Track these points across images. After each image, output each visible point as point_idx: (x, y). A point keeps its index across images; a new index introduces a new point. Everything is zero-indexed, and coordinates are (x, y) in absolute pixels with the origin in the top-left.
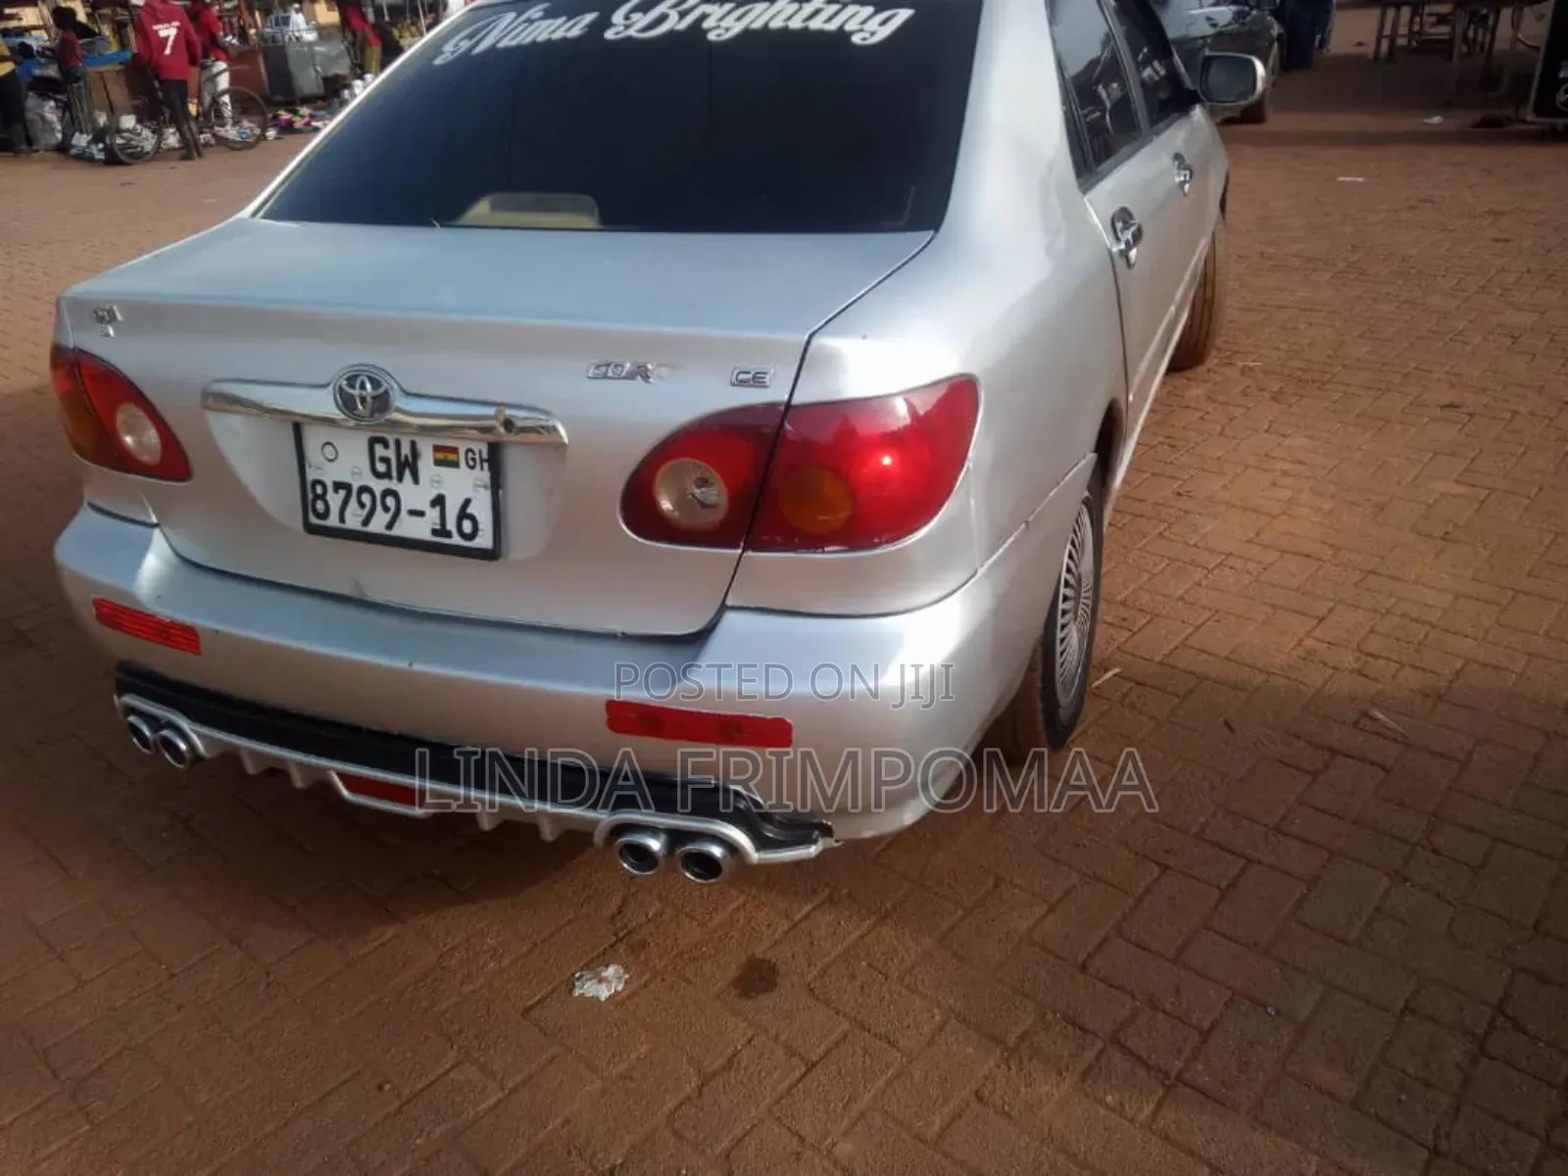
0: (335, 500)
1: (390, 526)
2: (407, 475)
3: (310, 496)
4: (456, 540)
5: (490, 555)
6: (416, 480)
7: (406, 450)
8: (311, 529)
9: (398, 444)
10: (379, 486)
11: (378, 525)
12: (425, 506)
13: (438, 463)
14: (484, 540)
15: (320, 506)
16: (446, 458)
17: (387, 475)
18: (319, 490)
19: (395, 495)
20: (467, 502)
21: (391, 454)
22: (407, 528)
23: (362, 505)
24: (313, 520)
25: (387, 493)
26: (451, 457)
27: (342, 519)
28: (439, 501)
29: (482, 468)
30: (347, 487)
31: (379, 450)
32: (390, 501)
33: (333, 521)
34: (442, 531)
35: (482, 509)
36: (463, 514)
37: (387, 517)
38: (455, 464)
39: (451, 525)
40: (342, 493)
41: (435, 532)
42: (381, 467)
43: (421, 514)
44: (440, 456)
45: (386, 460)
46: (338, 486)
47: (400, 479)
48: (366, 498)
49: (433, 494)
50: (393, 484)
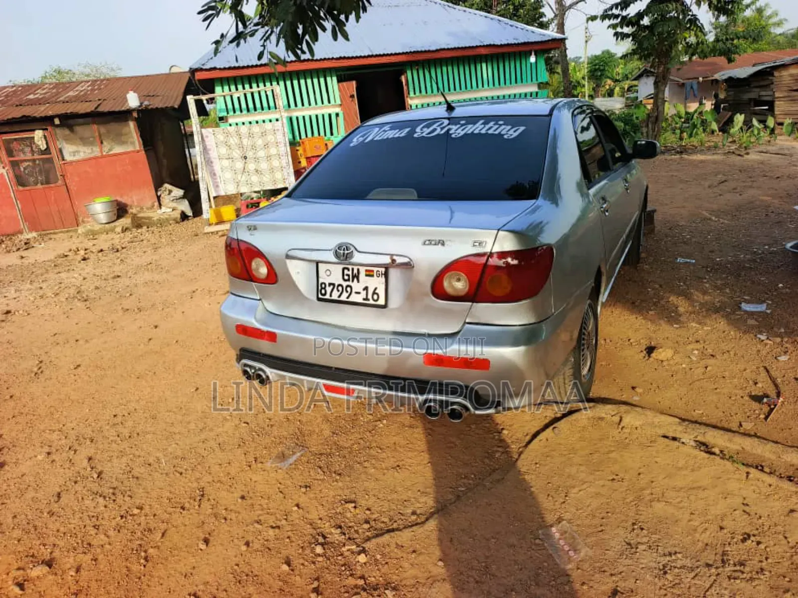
0: (329, 289)
1: (348, 298)
2: (355, 280)
3: (320, 288)
4: (371, 302)
5: (385, 306)
6: (358, 281)
7: (355, 271)
8: (319, 299)
9: (353, 269)
10: (345, 284)
11: (344, 297)
12: (361, 290)
13: (367, 275)
14: (382, 302)
15: (323, 291)
16: (369, 274)
17: (348, 280)
18: (323, 286)
19: (351, 287)
20: (376, 289)
21: (350, 273)
22: (354, 298)
23: (338, 291)
24: (320, 296)
25: (348, 286)
26: (372, 273)
27: (331, 296)
28: (366, 289)
29: (382, 277)
30: (334, 285)
31: (346, 272)
32: (349, 289)
33: (327, 297)
34: (366, 299)
35: (381, 292)
36: (374, 293)
37: (347, 295)
38: (372, 276)
39: (370, 297)
40: (332, 287)
41: (364, 299)
42: (346, 278)
43: (359, 293)
44: (368, 273)
45: (348, 275)
46: (330, 284)
47: (353, 281)
48: (340, 288)
49: (364, 286)
50: (350, 283)
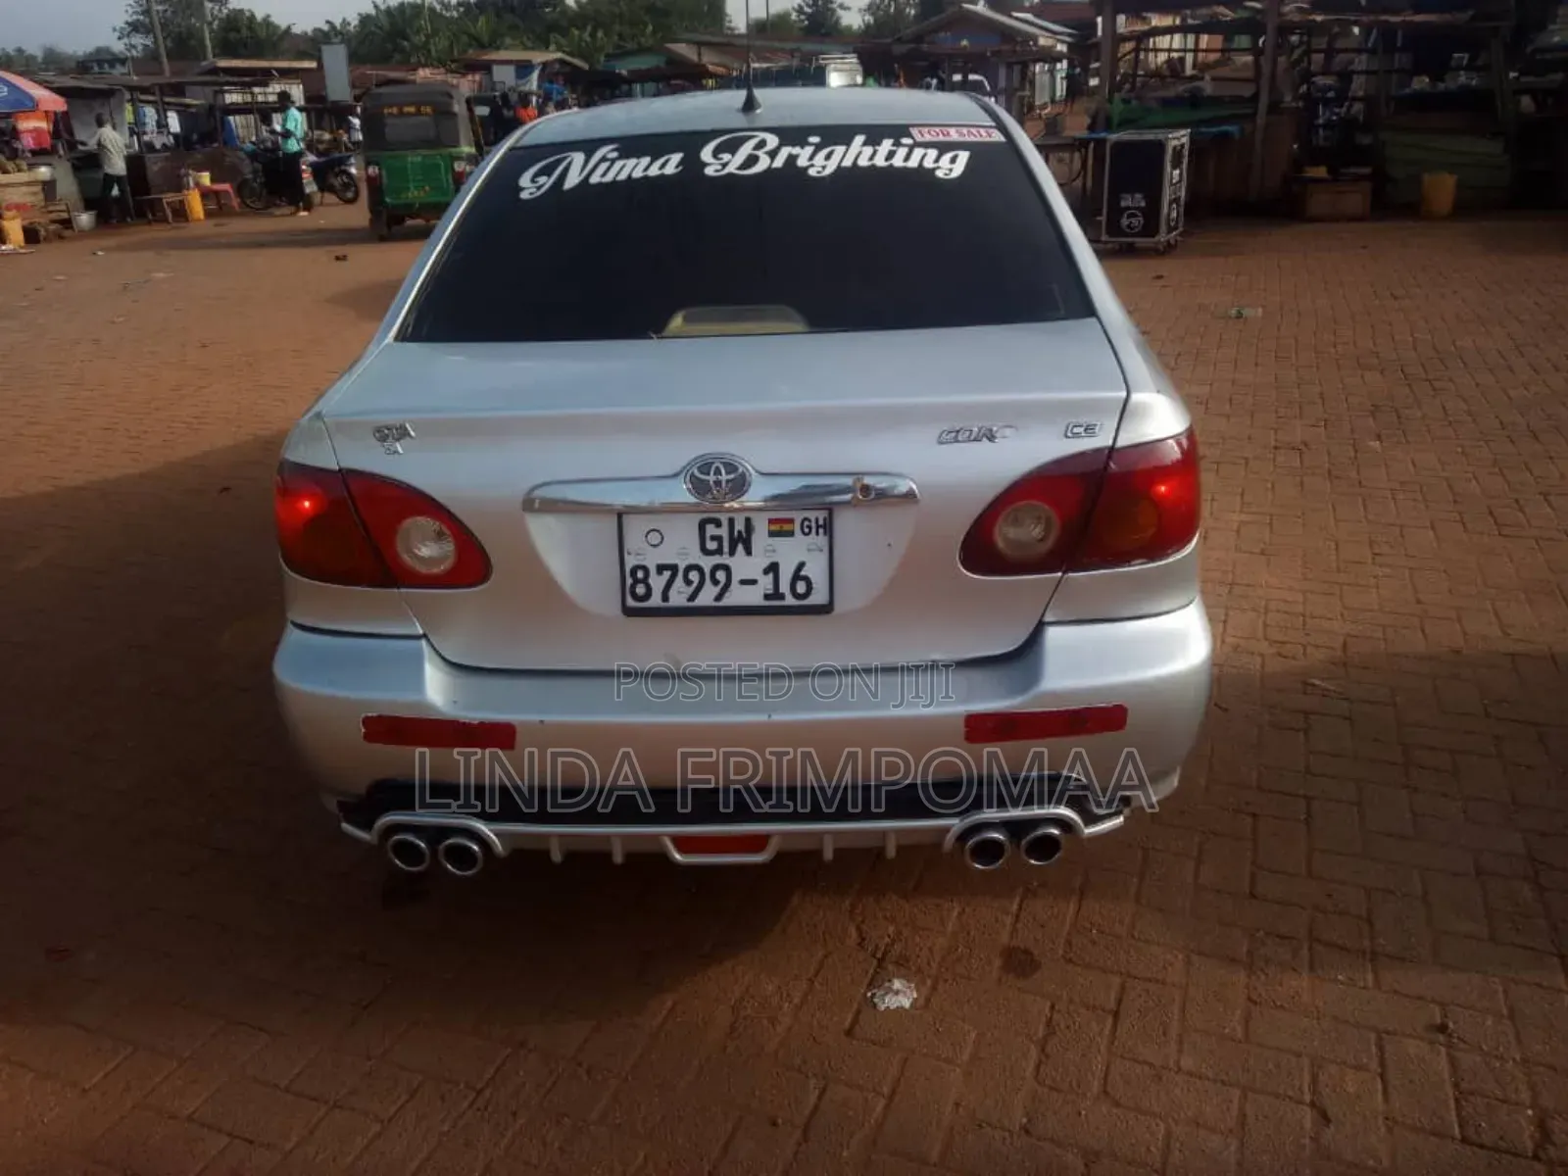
0: (657, 583)
1: (719, 598)
2: (740, 548)
3: (629, 581)
4: (790, 601)
5: (825, 609)
6: (749, 552)
7: (739, 526)
8: (628, 612)
9: (731, 522)
10: (707, 563)
11: (707, 597)
12: (757, 574)
14: (819, 597)
15: (640, 590)
17: (719, 551)
18: (640, 574)
19: (727, 569)
20: (801, 565)
21: (724, 532)
22: (738, 596)
23: (688, 582)
24: (631, 602)
25: (716, 568)
26: (787, 527)
27: (665, 598)
28: (773, 569)
29: (817, 533)
30: (674, 568)
31: (711, 530)
32: (721, 576)
33: (656, 600)
34: (777, 594)
35: (816, 571)
36: (797, 576)
37: (717, 590)
38: (791, 534)
39: (784, 588)
40: (667, 574)
41: (767, 597)
42: (712, 545)
43: (753, 582)
44: (774, 528)
45: (718, 539)
46: (661, 569)
47: (732, 553)
48: (694, 576)
49: (766, 563)
50: (725, 559)
